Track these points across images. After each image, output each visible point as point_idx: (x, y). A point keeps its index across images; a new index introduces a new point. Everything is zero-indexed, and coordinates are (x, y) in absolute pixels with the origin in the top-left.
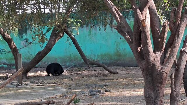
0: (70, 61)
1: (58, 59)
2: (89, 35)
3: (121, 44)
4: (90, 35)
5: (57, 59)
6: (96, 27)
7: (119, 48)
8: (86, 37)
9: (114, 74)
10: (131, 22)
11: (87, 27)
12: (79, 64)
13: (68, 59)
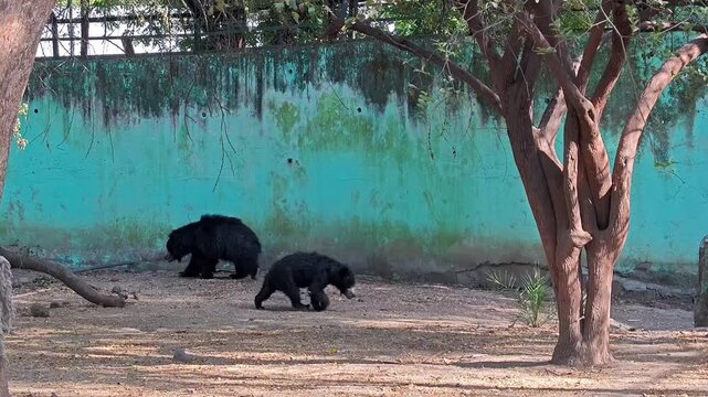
0: (117, 245)
1: (75, 237)
2: (180, 147)
3: (291, 183)
4: (183, 146)
5: (70, 236)
6: (204, 115)
7: (284, 201)
8: (169, 152)
9: (105, 306)
10: (323, 97)
11: (174, 113)
12: (145, 260)
13: (106, 238)
